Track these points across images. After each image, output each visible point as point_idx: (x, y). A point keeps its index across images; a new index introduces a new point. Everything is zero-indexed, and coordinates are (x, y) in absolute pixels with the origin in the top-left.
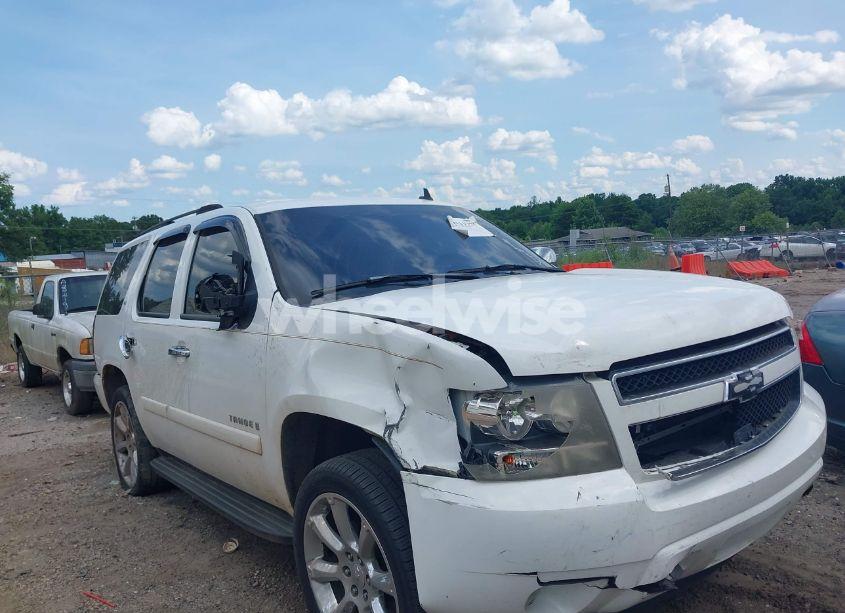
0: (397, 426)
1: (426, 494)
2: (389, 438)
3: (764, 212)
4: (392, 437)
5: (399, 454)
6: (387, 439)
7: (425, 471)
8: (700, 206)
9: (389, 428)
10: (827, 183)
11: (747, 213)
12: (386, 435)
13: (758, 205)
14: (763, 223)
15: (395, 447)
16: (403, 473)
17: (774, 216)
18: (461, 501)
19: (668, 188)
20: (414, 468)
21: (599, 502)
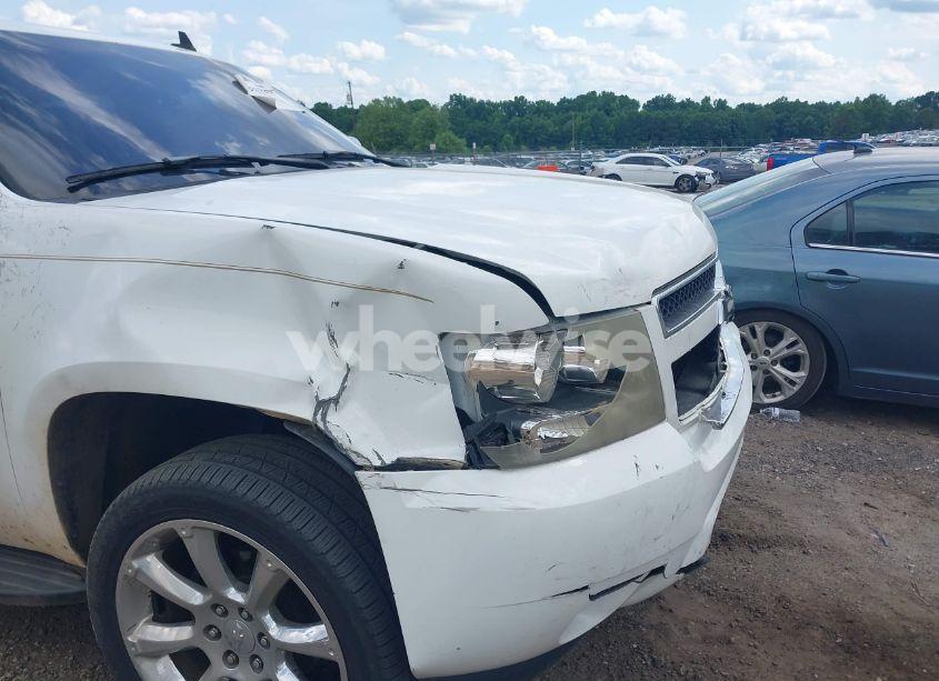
0: (336, 400)
1: (415, 502)
2: (325, 424)
3: (444, 131)
4: (328, 419)
5: (346, 445)
6: (321, 425)
7: (401, 465)
8: (382, 120)
9: (322, 405)
10: (496, 105)
11: (430, 130)
12: (319, 417)
13: (439, 124)
14: (444, 143)
15: (336, 434)
16: (359, 474)
17: (453, 136)
18: (485, 504)
19: (350, 97)
20: (377, 463)
21: (661, 473)
